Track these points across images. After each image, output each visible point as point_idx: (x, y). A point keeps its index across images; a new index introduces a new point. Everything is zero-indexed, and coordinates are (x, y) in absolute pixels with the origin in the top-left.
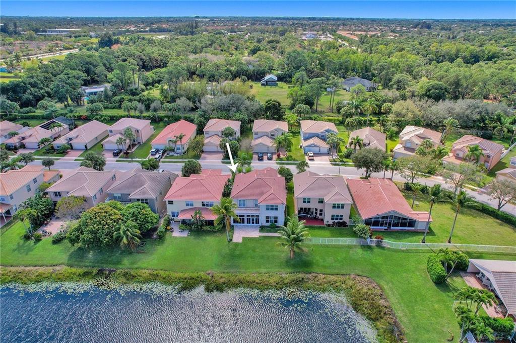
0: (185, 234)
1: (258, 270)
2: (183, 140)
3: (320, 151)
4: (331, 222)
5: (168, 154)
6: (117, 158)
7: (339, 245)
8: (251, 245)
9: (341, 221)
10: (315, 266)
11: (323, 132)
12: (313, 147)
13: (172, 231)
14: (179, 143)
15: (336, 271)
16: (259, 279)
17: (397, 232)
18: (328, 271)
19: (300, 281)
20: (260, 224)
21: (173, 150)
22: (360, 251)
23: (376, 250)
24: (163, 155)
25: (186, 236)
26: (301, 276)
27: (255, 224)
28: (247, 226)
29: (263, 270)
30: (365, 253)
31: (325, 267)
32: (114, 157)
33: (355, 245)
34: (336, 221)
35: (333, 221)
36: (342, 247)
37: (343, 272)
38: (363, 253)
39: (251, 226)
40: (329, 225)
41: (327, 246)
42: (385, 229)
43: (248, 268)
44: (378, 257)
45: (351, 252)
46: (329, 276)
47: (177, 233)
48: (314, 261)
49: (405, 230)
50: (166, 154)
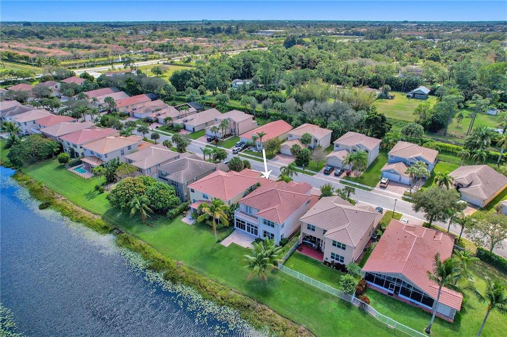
0: (191, 223)
1: (218, 278)
2: (263, 137)
3: (400, 180)
4: (330, 260)
5: (248, 149)
6: (208, 144)
7: (315, 288)
9: (342, 263)
10: (272, 299)
11: (412, 159)
12: (392, 173)
13: (185, 216)
14: (259, 140)
15: (289, 314)
16: (212, 287)
17: (404, 303)
18: (281, 310)
19: (245, 307)
20: (258, 236)
21: (254, 146)
22: (334, 305)
23: (355, 313)
24: (243, 148)
25: (190, 224)
26: (249, 301)
27: (254, 235)
28: (247, 233)
29: (223, 281)
30: (338, 310)
31: (281, 304)
32: (207, 142)
33: (334, 297)
34: (336, 261)
35: (332, 260)
36: (318, 292)
37: (296, 318)
38: (335, 309)
39: (250, 235)
40: (326, 263)
41: (302, 284)
42: (389, 294)
43: (211, 273)
44: (349, 322)
45: (323, 302)
46: (276, 315)
47: (186, 220)
48: (276, 294)
49: (417, 305)
50: (247, 149)
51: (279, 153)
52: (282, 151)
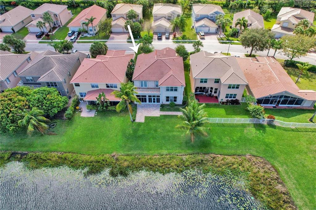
0: (92, 114)
1: (160, 151)
2: (93, 22)
3: (209, 31)
4: (225, 100)
5: (82, 35)
6: (40, 40)
7: (233, 124)
8: (153, 125)
9: (234, 99)
10: (213, 147)
11: (213, 14)
12: (203, 27)
13: (81, 112)
14: (90, 25)
15: (233, 152)
16: (161, 161)
17: (285, 109)
18: (226, 151)
19: (199, 163)
20: (161, 103)
21: (86, 32)
22: (253, 130)
23: (268, 129)
24: (78, 36)
25: (93, 116)
26: (200, 157)
27: (156, 103)
28: (149, 105)
29: (165, 152)
30: (258, 132)
31: (222, 147)
32: (37, 39)
33: (249, 125)
34: (230, 99)
35: (227, 99)
36: (237, 126)
37: (239, 152)
38: (256, 133)
39: (152, 104)
40: (223, 103)
41: (223, 125)
42: (274, 107)
43: (150, 150)
44: (270, 137)
45: (245, 131)
46: (226, 157)
47: (86, 113)
48: (212, 141)
49: (292, 107)
50: (80, 36)
51: (111, 32)
52: (113, 30)
